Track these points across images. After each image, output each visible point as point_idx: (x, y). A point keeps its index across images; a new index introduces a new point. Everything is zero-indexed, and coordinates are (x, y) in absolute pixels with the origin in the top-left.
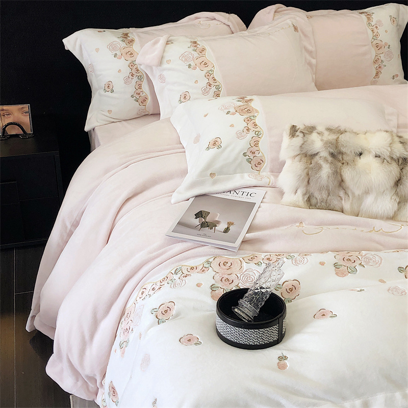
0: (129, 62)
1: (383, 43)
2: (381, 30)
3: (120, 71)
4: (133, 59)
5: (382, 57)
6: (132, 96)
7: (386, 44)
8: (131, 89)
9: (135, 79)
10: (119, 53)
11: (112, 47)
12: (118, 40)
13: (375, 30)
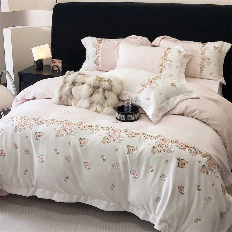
0: (97, 49)
1: (206, 57)
2: (207, 52)
3: (93, 52)
4: (99, 48)
5: (204, 63)
6: (94, 62)
7: (208, 58)
8: (95, 59)
9: (97, 56)
10: (95, 46)
11: (93, 43)
12: (96, 41)
13: (204, 51)
